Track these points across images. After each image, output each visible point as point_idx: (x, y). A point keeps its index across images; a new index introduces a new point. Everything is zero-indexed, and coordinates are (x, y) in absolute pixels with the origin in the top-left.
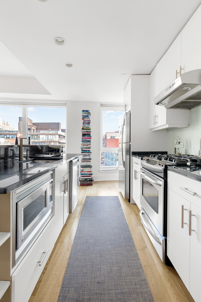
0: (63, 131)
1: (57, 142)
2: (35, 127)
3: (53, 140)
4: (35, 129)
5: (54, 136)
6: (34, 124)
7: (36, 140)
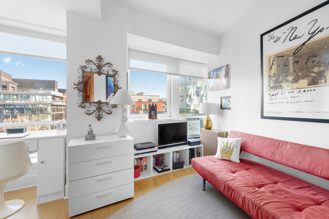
0: (60, 91)
1: (49, 104)
2: (15, 84)
3: (43, 102)
4: (16, 87)
5: (45, 97)
6: (14, 80)
7: (16, 102)
